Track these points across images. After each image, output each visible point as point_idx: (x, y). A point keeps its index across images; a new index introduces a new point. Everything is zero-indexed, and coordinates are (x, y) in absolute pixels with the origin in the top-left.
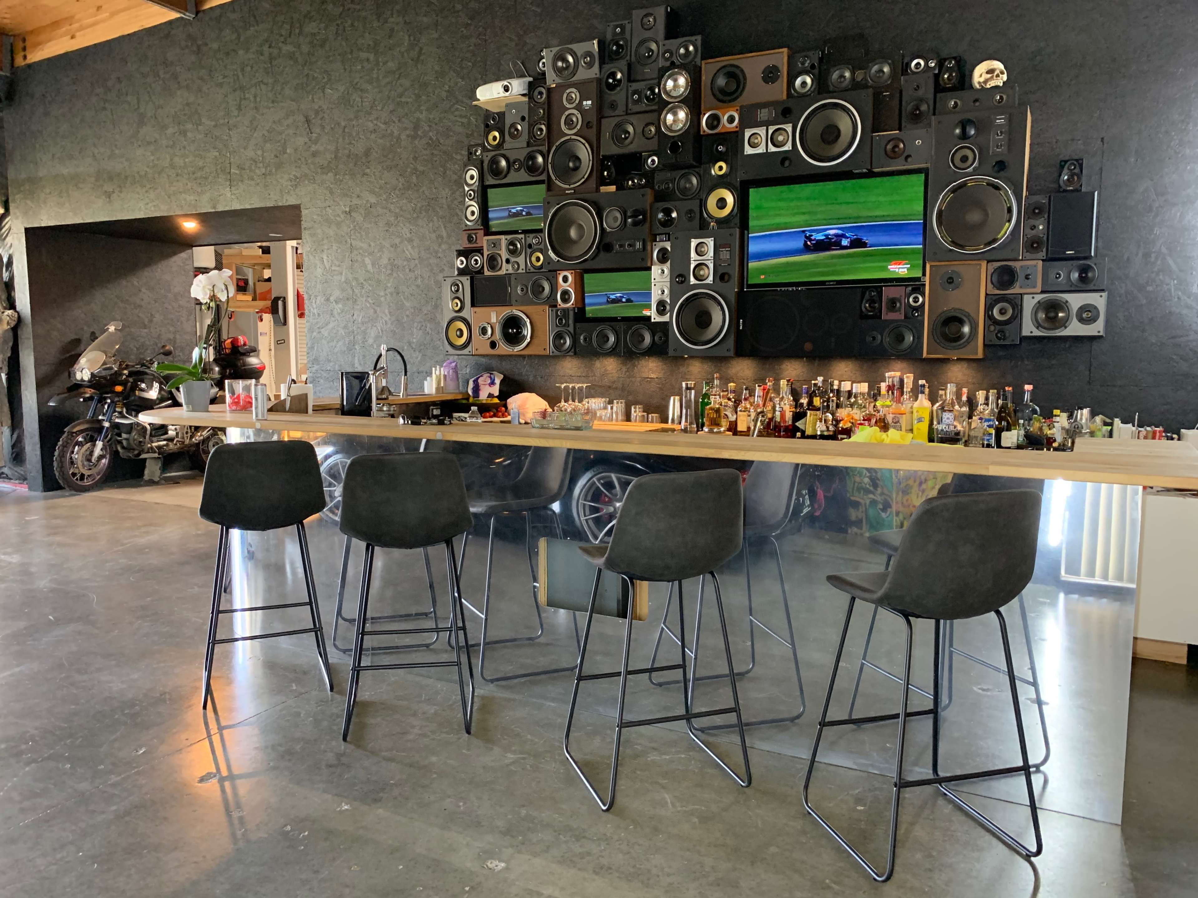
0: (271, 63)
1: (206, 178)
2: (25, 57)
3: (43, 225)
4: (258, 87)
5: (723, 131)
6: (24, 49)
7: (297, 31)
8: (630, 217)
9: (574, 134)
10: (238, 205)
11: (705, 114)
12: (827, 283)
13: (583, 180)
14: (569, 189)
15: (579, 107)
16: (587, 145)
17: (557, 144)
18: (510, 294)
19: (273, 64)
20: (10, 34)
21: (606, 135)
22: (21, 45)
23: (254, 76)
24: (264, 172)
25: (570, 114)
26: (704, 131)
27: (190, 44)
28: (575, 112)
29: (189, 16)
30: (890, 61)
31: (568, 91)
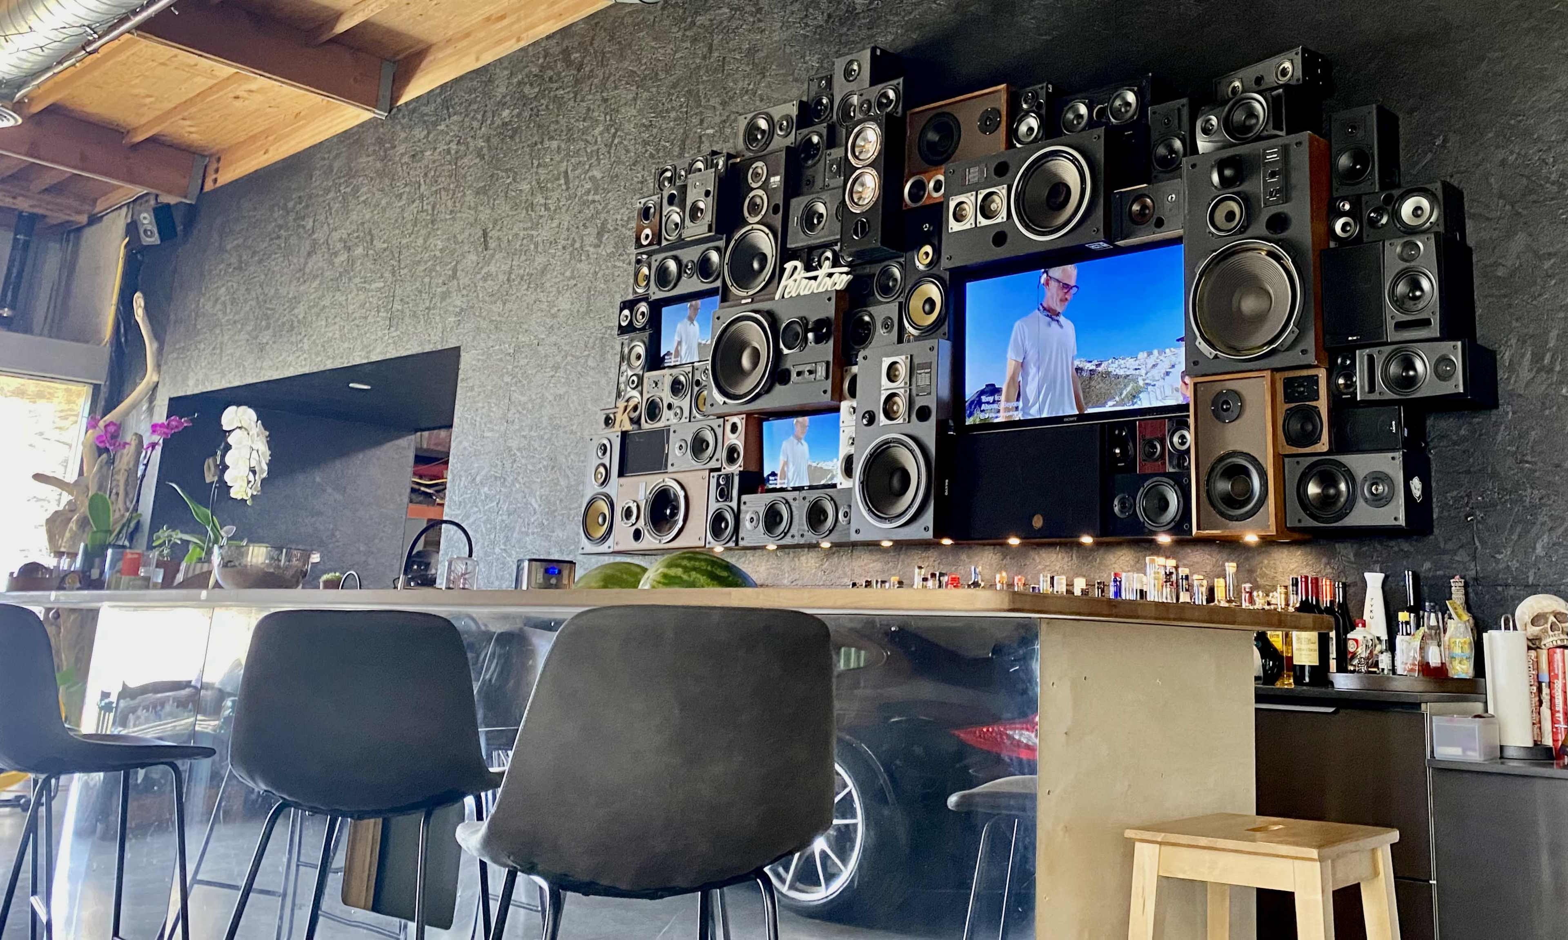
0: (456, 164)
1: (366, 318)
2: (215, 180)
3: (189, 393)
4: (438, 196)
5: (928, 202)
6: (217, 171)
7: (489, 122)
8: (811, 331)
9: (758, 223)
10: (394, 352)
11: (907, 182)
12: (1065, 420)
13: (764, 283)
14: (745, 298)
15: (765, 186)
16: (771, 235)
17: (736, 237)
18: (667, 454)
19: (459, 164)
20: (206, 153)
21: (794, 221)
22: (215, 166)
23: (436, 181)
24: (427, 305)
25: (753, 197)
26: (906, 205)
27: (377, 149)
28: (761, 192)
29: (382, 115)
30: (1136, 89)
31: (754, 166)
